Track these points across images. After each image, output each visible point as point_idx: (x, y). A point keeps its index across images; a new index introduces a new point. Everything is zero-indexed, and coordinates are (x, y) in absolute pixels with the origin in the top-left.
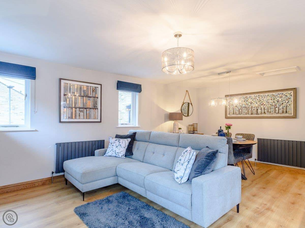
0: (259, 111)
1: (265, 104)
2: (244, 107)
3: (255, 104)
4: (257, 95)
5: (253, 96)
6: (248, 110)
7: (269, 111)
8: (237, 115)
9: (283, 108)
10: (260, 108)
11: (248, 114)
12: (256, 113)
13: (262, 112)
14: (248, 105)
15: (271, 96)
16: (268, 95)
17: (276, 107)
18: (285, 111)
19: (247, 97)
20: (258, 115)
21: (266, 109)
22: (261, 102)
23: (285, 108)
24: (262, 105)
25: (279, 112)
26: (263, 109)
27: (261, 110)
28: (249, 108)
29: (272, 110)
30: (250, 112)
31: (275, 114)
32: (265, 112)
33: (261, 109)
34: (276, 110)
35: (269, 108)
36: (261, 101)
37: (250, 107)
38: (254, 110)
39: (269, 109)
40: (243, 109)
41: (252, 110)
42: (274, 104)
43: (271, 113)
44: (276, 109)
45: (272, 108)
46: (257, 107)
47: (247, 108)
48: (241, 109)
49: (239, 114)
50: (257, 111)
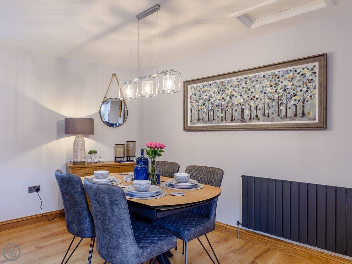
0: (247, 113)
1: (257, 96)
2: (219, 105)
3: (239, 97)
4: (243, 77)
5: (234, 79)
6: (225, 113)
7: (267, 112)
8: (205, 122)
9: (295, 105)
10: (248, 107)
11: (224, 121)
12: (240, 117)
13: (252, 117)
14: (225, 101)
15: (270, 79)
16: (264, 76)
17: (282, 104)
18: (299, 112)
19: (224, 84)
20: (245, 122)
21: (260, 109)
22: (250, 92)
23: (300, 104)
24: (252, 99)
25: (286, 116)
26: (253, 108)
27: (250, 111)
28: (227, 107)
29: (272, 110)
30: (229, 117)
31: (277, 121)
32: (257, 116)
33: (250, 109)
34: (281, 110)
35: (266, 106)
36: (249, 90)
37: (230, 104)
38: (236, 110)
39: (266, 109)
40: (216, 109)
41: (233, 111)
42: (276, 96)
43: (270, 119)
44: (281, 108)
45: (273, 106)
46: (243, 105)
47: (222, 108)
48: (212, 110)
49: (209, 120)
50: (242, 114)
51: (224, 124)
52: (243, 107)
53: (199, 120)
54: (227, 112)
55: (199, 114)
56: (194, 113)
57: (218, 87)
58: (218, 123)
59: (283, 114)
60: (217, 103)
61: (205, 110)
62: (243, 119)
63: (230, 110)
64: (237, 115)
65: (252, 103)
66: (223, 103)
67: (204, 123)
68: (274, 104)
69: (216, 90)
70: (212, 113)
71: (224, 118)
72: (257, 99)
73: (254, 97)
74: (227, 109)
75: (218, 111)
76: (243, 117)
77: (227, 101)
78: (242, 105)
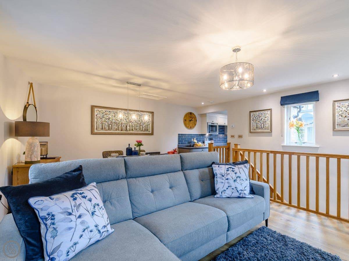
0: (128, 127)
1: (132, 121)
3: (125, 120)
7: (136, 128)
8: (107, 130)
9: (145, 127)
10: (129, 125)
11: (118, 130)
12: (125, 129)
13: (131, 129)
14: (118, 121)
17: (141, 125)
18: (146, 129)
20: (127, 131)
21: (133, 127)
24: (130, 122)
25: (142, 130)
30: (120, 128)
31: (140, 132)
32: (132, 129)
33: (130, 126)
35: (136, 125)
38: (123, 126)
42: (139, 122)
44: (141, 127)
48: (110, 124)
49: (109, 129)
50: (126, 128)
51: (117, 132)
52: (127, 125)
53: (102, 128)
54: (119, 126)
55: (102, 126)
56: (99, 125)
57: (114, 114)
58: (114, 131)
59: (141, 129)
60: (114, 121)
61: (106, 124)
62: (126, 130)
63: (121, 125)
64: (124, 128)
65: (130, 124)
66: (117, 122)
67: (105, 131)
68: (139, 125)
69: (113, 115)
70: (111, 126)
71: (117, 129)
72: (132, 122)
73: (131, 121)
74: (119, 125)
75: (114, 125)
76: (126, 129)
77: (119, 121)
78: (126, 124)
